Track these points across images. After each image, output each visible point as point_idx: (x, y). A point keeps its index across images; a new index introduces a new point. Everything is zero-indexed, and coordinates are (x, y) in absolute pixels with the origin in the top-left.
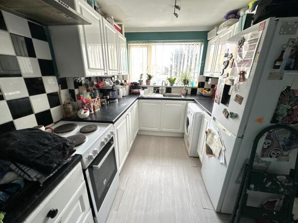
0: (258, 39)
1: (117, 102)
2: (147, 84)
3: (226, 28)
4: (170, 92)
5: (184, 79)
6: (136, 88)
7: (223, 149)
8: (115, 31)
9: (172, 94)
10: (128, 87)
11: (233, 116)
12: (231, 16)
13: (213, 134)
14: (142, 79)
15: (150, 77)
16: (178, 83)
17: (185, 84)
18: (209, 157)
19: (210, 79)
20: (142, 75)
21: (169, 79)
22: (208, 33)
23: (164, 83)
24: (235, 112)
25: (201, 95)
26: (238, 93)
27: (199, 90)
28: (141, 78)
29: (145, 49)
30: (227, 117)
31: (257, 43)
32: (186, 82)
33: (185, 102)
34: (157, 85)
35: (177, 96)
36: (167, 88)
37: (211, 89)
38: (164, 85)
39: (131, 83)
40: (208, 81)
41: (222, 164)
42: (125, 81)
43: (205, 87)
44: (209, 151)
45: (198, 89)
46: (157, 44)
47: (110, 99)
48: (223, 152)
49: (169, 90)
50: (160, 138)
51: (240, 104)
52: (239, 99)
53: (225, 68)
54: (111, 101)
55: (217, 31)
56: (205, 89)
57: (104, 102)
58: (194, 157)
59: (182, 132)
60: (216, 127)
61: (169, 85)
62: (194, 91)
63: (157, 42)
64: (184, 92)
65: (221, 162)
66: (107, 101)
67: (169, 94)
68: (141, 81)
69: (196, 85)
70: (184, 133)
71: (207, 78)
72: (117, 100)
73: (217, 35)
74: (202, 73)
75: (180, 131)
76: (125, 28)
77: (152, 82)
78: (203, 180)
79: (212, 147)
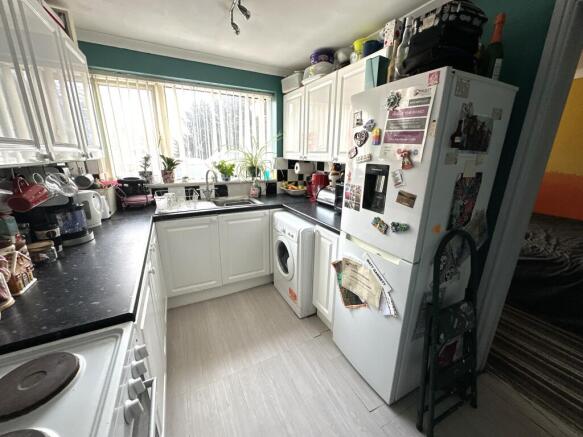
0: (430, 98)
1: (94, 242)
2: (165, 180)
3: (318, 76)
4: (226, 195)
5: (249, 165)
6: (136, 193)
7: (387, 289)
8: (51, 26)
9: (229, 198)
10: (111, 191)
11: (399, 228)
12: (322, 57)
13: (356, 267)
14: (148, 169)
15: (170, 164)
16: (240, 175)
17: (254, 175)
18: (352, 309)
19: (297, 165)
20: (147, 159)
21: (219, 167)
22: (283, 81)
23: (210, 176)
24: (402, 221)
25: (286, 194)
26: (402, 189)
27: (281, 186)
28: (146, 165)
29: (145, 94)
30: (385, 232)
31: (430, 105)
32: (254, 171)
33: (267, 211)
34: (191, 181)
35: (243, 202)
36: (216, 186)
37: (300, 182)
38: (210, 181)
39: (119, 181)
40: (293, 168)
41: (387, 316)
42: (96, 176)
43: (289, 180)
44: (352, 299)
45: (279, 184)
46: (178, 86)
47: (64, 237)
48: (387, 295)
49: (221, 190)
50: (224, 300)
51: (412, 206)
52: (407, 199)
53: (361, 146)
54: (67, 243)
55: (301, 78)
56: (290, 183)
57: (45, 250)
58: (308, 317)
59: (268, 273)
60: (360, 252)
61: (220, 180)
62: (271, 188)
63: (179, 82)
64: (255, 191)
65: (388, 313)
66: (57, 246)
67: (224, 198)
68: (147, 175)
69: (273, 177)
70: (272, 275)
71: (292, 163)
72: (92, 235)
73: (301, 85)
74: (280, 153)
75: (265, 272)
76: (76, 27)
77: (178, 174)
78: (343, 355)
79: (356, 291)
